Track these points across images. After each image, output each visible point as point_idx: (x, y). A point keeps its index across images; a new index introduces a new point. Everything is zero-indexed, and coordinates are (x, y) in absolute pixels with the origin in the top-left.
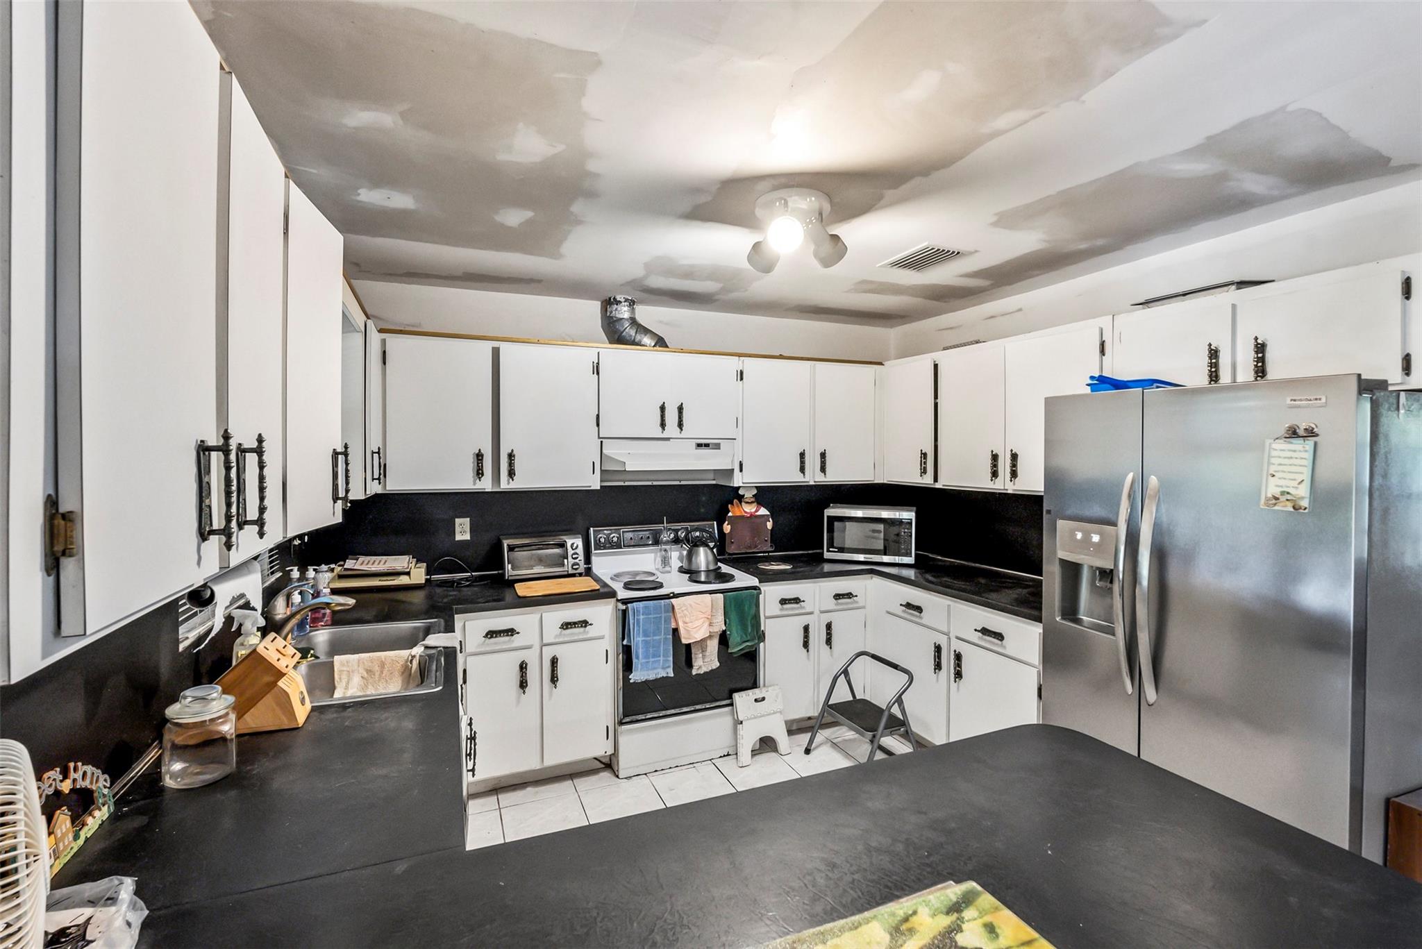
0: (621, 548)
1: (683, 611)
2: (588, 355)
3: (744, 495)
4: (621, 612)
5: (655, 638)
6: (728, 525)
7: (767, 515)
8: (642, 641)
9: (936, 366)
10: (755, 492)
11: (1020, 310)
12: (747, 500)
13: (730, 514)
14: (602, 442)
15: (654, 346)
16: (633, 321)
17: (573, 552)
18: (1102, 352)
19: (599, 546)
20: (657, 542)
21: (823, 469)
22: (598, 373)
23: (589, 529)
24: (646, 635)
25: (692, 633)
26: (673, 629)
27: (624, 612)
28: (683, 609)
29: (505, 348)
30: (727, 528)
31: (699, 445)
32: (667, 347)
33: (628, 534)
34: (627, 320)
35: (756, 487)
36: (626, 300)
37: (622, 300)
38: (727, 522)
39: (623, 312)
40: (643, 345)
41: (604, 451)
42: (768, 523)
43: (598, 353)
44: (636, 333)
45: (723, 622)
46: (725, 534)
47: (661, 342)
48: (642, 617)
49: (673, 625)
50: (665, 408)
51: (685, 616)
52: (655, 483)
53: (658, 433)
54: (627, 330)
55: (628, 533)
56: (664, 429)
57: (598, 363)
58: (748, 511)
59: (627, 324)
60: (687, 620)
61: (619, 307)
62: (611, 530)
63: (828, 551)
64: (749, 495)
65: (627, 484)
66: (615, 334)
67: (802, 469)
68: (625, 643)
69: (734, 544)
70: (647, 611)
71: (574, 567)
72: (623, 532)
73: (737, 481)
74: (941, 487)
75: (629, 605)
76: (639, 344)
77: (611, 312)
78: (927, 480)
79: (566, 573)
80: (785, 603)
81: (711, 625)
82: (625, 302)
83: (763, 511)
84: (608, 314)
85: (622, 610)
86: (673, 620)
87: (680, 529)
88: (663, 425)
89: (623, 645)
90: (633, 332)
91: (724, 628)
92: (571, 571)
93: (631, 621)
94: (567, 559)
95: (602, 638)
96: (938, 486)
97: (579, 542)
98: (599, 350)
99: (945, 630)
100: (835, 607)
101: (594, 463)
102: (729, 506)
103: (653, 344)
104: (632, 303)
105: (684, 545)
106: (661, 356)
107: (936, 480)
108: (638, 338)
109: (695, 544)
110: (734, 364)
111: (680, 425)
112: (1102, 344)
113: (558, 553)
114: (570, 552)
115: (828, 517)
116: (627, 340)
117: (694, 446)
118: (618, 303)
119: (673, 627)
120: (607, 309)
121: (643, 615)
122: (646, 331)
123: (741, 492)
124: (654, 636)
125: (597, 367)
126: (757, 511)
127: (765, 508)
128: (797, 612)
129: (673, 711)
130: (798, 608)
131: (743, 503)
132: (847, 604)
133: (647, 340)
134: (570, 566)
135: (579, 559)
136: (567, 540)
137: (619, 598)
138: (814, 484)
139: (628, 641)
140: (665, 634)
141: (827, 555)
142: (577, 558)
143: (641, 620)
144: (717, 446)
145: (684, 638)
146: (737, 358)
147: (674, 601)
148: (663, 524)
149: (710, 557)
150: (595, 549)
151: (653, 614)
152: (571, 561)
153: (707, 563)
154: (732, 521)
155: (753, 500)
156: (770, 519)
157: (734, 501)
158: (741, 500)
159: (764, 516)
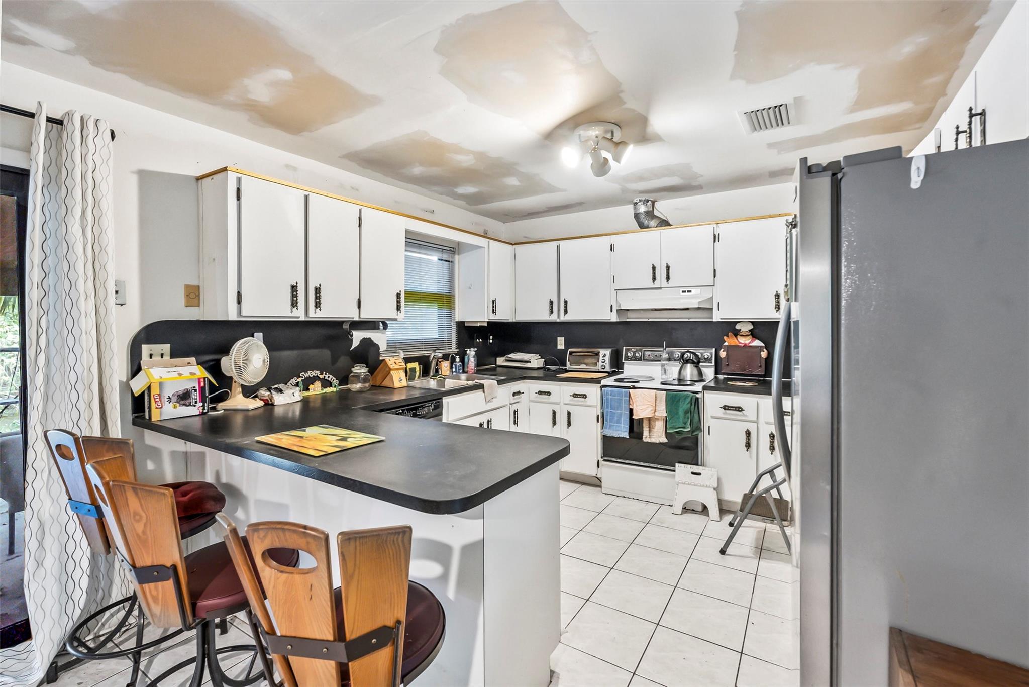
0: (642, 361)
3: (740, 330)
6: (723, 351)
7: (763, 346)
8: (612, 412)
10: (751, 327)
12: (742, 334)
13: (726, 344)
14: (616, 292)
15: (656, 227)
17: (603, 358)
19: (627, 358)
22: (614, 251)
24: (612, 408)
25: (642, 413)
26: (629, 408)
28: (637, 397)
29: (562, 244)
30: (723, 354)
31: (683, 292)
32: (669, 225)
33: (648, 352)
35: (752, 322)
38: (722, 350)
40: (650, 228)
41: (618, 298)
42: (762, 353)
44: (648, 220)
45: (666, 412)
46: (721, 358)
47: (663, 223)
49: (631, 406)
50: (656, 268)
51: (637, 401)
52: (670, 320)
53: (651, 284)
56: (654, 282)
58: (743, 342)
59: (642, 216)
60: (638, 403)
62: (636, 349)
64: (745, 328)
65: (650, 320)
66: (640, 223)
67: (777, 307)
71: (603, 368)
72: (645, 351)
73: (716, 317)
75: (603, 389)
79: (598, 370)
80: (727, 409)
81: (656, 410)
82: (640, 202)
83: (757, 343)
84: (635, 211)
86: (629, 402)
87: (678, 352)
88: (654, 279)
90: (645, 220)
91: (667, 416)
92: (601, 370)
93: (604, 399)
94: (599, 362)
95: (592, 406)
97: (607, 352)
102: (726, 337)
106: (665, 232)
108: (648, 223)
111: (668, 278)
114: (601, 358)
117: (681, 292)
121: (611, 395)
123: (738, 327)
124: (617, 410)
125: (613, 247)
126: (751, 342)
127: (759, 340)
128: (740, 418)
129: (634, 463)
131: (738, 336)
133: (655, 224)
134: (600, 366)
136: (600, 352)
137: (602, 384)
140: (623, 411)
143: (611, 398)
145: (637, 415)
146: (715, 225)
148: (663, 347)
149: (696, 372)
150: (625, 360)
151: (618, 396)
152: (601, 364)
153: (692, 375)
154: (729, 349)
155: (749, 333)
156: (765, 350)
157: (729, 334)
158: (736, 333)
159: (758, 347)
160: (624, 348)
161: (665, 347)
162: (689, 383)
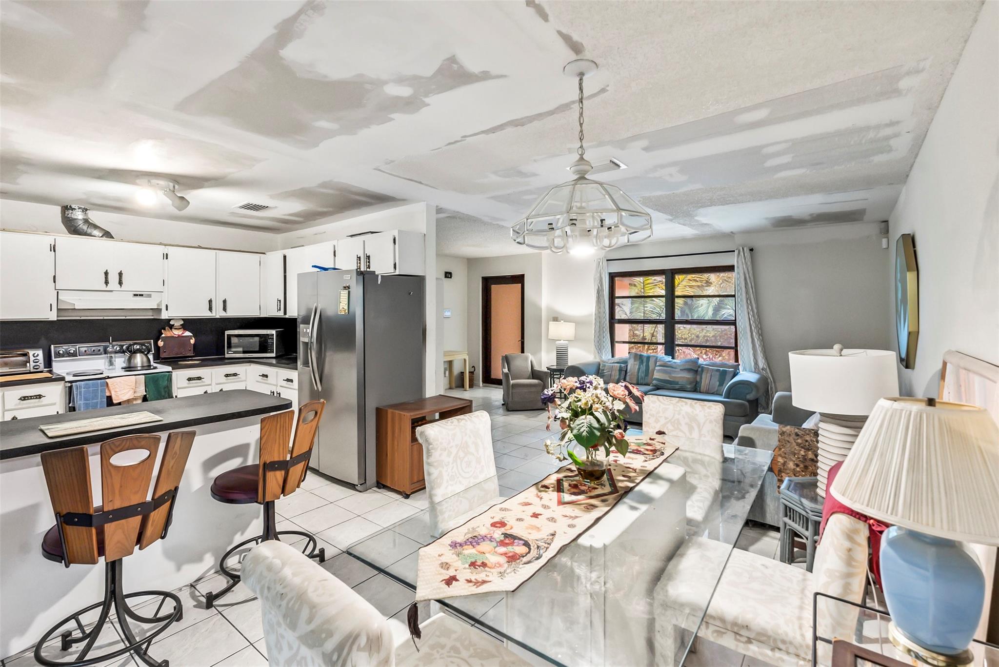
0: (77, 356)
1: (114, 385)
2: (49, 240)
3: (174, 325)
4: (68, 388)
5: (93, 401)
6: (161, 341)
7: (191, 336)
8: (83, 403)
9: (285, 257)
10: (182, 322)
11: (325, 232)
12: (176, 327)
13: (163, 335)
14: (58, 292)
15: (101, 237)
16: (86, 221)
17: (35, 358)
18: (335, 255)
19: (58, 355)
20: (106, 352)
21: (225, 309)
22: (54, 251)
23: (50, 346)
24: (86, 399)
25: (120, 397)
26: (107, 396)
27: (70, 388)
28: (115, 384)
30: (161, 343)
31: (135, 295)
32: (113, 238)
34: (81, 220)
35: (183, 319)
36: (80, 208)
37: (77, 208)
38: (160, 340)
39: (79, 215)
40: (93, 236)
41: (59, 297)
42: (191, 340)
43: (55, 239)
44: (88, 228)
45: (144, 390)
46: (160, 347)
47: (107, 235)
48: (83, 390)
49: (108, 394)
50: (108, 273)
51: (116, 388)
52: (105, 318)
53: (104, 287)
54: (80, 226)
55: (83, 347)
56: (107, 285)
57: (55, 245)
58: (177, 333)
59: (80, 222)
60: (117, 390)
61: (74, 212)
62: (69, 346)
63: (228, 353)
64: (178, 324)
65: (82, 318)
66: (72, 228)
67: (210, 309)
68: (70, 405)
69: (166, 353)
70: (87, 386)
71: (35, 367)
72: (79, 347)
73: (164, 315)
74: (288, 317)
75: (73, 384)
76: (90, 235)
77: (68, 214)
78: (281, 314)
79: (29, 371)
80: (191, 380)
81: (135, 392)
83: (188, 333)
84: (66, 215)
85: (69, 387)
86: (107, 391)
87: (125, 345)
88: (107, 283)
89: (69, 407)
90: (85, 228)
91: (145, 394)
92: (32, 370)
93: (75, 393)
94: (29, 363)
95: (55, 404)
96: (287, 316)
97: (40, 353)
98: (55, 237)
99: (275, 383)
100: (226, 381)
101: (51, 305)
102: (162, 331)
103: (101, 236)
104: (85, 210)
105: (126, 353)
106: (106, 242)
107: (285, 313)
108: (89, 231)
109: (134, 352)
110: (162, 249)
111: (120, 283)
112: (335, 252)
113: (22, 360)
114: (32, 358)
115: (227, 335)
116: (81, 232)
117: (132, 295)
118: (73, 209)
119: (107, 395)
120: (65, 212)
121: (84, 388)
122: (96, 227)
123: (172, 323)
124: (92, 400)
125: (54, 247)
126: (183, 333)
127: (189, 331)
128: (200, 384)
130: (200, 383)
131: (173, 329)
132: (235, 379)
133: (96, 232)
134: (32, 367)
135: (39, 362)
136: (30, 352)
137: (66, 380)
138: (219, 317)
139: (72, 404)
140: (101, 399)
141: (227, 356)
142: (38, 362)
143: (83, 392)
144: (149, 296)
145: (115, 400)
146: (164, 246)
147: (107, 380)
148: (109, 341)
149: (145, 359)
150: (55, 358)
151: (92, 388)
152: (32, 364)
153: (142, 363)
154: (164, 339)
155: (181, 327)
156: (193, 338)
157: (166, 328)
158: (171, 327)
159: (188, 336)
160: (52, 346)
161: (111, 342)
162: (139, 368)
